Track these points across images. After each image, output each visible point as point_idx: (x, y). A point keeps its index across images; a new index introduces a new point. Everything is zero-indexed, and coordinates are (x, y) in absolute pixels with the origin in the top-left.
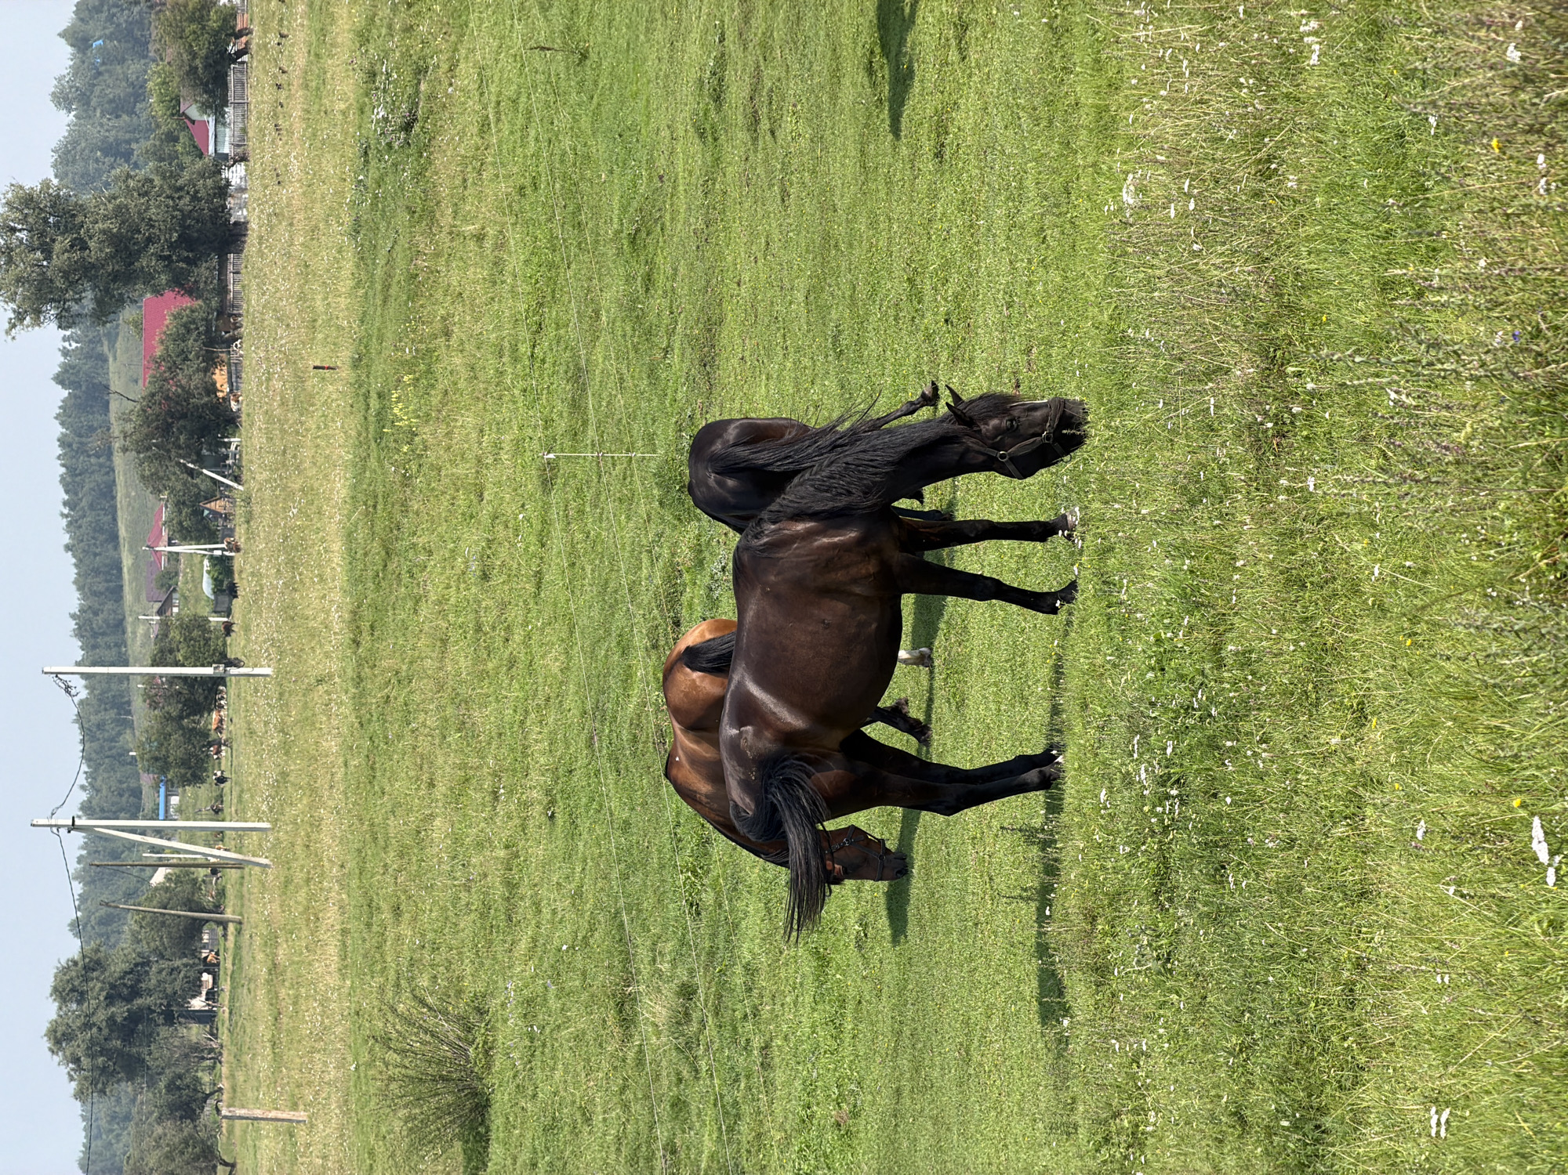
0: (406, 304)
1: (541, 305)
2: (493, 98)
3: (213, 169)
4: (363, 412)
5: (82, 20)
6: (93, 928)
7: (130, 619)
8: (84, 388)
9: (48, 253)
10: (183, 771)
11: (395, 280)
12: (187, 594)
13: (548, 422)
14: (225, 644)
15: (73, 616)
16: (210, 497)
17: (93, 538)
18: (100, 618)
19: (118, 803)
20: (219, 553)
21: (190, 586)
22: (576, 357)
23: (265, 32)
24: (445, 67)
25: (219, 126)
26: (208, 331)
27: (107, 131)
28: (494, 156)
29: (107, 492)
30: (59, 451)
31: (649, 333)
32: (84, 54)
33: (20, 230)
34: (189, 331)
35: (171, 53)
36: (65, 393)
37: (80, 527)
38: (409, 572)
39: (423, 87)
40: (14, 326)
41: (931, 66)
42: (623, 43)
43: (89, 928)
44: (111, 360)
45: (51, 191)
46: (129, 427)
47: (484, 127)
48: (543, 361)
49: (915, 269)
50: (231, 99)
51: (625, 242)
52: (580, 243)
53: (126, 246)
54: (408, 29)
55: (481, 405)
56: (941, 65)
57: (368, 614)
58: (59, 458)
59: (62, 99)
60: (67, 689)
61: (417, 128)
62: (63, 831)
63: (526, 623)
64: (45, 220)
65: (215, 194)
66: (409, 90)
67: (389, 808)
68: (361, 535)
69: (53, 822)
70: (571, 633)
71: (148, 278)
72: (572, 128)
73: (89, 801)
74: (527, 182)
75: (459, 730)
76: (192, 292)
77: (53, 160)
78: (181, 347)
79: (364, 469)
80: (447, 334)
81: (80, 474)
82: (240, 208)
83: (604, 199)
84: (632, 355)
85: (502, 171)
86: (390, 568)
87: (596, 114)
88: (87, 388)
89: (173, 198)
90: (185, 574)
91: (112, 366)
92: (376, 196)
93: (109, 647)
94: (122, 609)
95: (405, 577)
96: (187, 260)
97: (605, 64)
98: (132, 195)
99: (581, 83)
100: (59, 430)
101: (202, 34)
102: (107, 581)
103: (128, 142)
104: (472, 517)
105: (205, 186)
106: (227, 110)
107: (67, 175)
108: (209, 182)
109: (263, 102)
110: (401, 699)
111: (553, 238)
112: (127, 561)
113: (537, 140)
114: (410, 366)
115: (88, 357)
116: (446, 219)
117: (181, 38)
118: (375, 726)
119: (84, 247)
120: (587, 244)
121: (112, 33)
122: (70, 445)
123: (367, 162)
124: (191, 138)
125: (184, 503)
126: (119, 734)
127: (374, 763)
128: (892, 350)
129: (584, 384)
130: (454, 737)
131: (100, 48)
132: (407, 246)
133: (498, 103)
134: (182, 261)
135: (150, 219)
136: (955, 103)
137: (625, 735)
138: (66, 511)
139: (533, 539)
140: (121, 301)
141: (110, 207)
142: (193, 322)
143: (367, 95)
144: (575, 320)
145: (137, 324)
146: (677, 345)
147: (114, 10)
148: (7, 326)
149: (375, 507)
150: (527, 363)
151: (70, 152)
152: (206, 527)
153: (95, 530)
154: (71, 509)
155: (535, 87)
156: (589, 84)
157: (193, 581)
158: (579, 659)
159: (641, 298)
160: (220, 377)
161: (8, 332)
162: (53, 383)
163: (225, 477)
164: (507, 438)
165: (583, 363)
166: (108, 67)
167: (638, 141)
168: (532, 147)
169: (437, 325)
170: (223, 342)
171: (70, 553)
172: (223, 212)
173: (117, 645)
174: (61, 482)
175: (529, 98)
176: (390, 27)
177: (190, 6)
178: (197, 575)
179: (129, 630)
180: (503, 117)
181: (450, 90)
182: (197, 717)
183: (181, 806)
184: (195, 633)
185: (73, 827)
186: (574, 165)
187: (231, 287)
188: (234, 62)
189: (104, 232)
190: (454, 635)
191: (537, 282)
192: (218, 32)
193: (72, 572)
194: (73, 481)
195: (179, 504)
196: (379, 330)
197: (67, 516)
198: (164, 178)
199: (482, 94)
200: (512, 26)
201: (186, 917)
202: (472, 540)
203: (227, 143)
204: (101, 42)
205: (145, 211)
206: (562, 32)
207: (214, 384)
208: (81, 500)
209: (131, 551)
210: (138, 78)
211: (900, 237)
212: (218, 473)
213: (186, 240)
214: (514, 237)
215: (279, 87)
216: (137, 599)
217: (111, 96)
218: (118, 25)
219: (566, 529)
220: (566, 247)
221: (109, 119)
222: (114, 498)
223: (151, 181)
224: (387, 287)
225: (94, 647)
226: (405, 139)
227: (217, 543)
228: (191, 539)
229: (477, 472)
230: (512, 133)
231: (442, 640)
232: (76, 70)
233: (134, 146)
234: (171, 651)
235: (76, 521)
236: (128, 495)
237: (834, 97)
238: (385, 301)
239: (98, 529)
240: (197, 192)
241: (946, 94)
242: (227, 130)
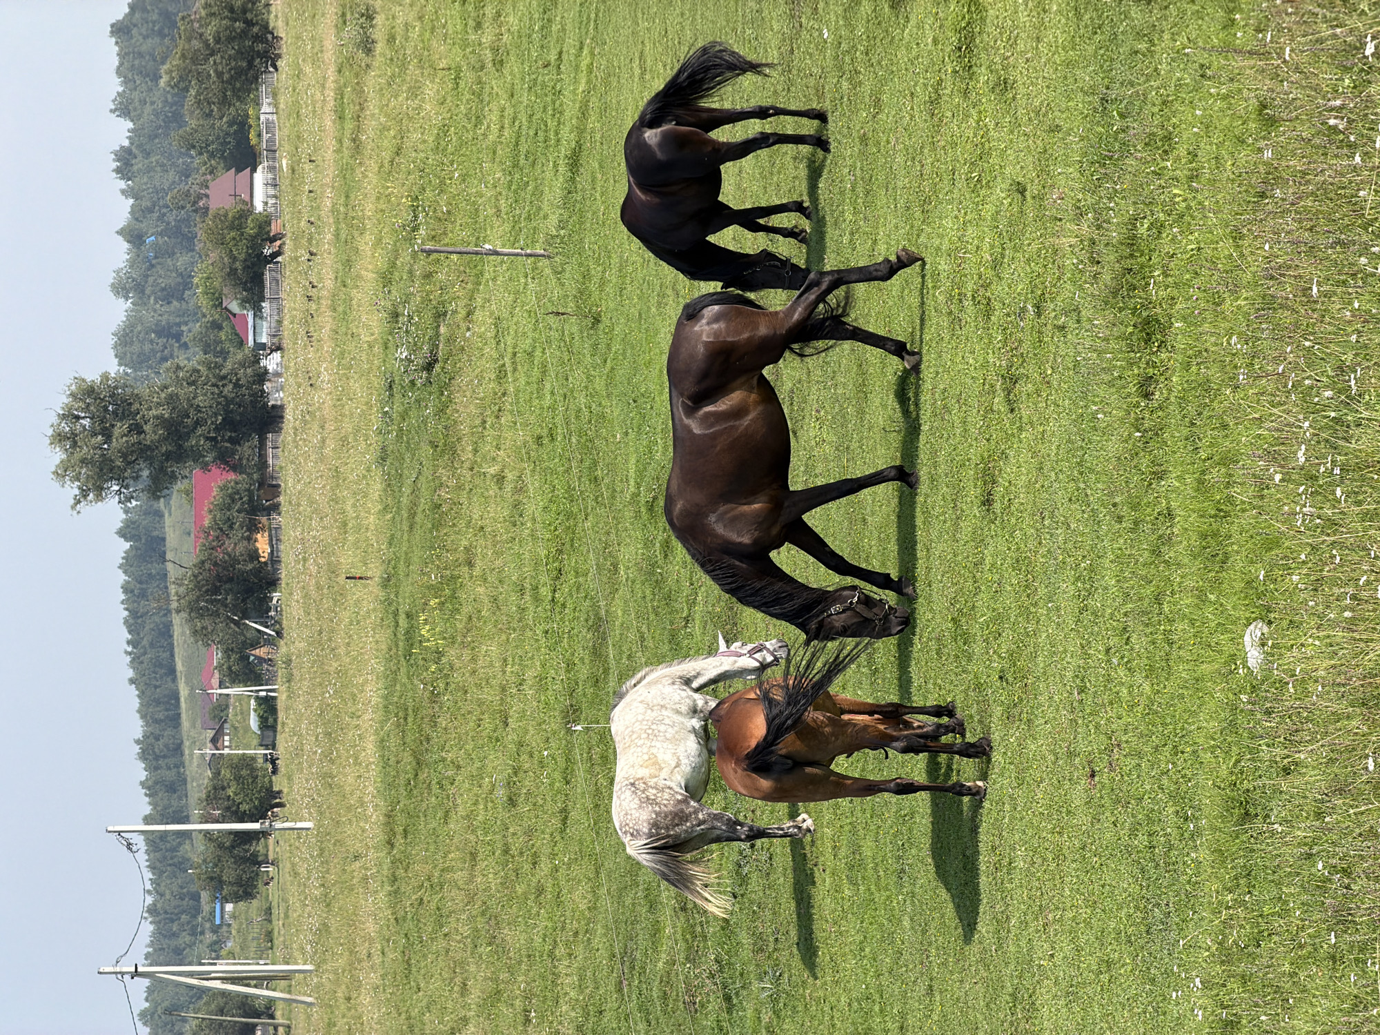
0: (431, 532)
1: (560, 552)
2: (510, 350)
3: (252, 359)
4: (392, 629)
5: (137, 219)
6: (160, 1017)
7: (187, 743)
8: (143, 541)
9: (108, 437)
10: (235, 889)
11: (420, 509)
12: (237, 725)
13: (570, 666)
14: (271, 782)
15: (138, 742)
16: (255, 644)
17: (154, 672)
18: (161, 742)
19: (179, 906)
20: (263, 694)
21: (239, 718)
22: (595, 606)
23: (296, 248)
24: (463, 313)
25: (257, 319)
26: (251, 500)
27: (160, 315)
28: (511, 404)
29: (165, 632)
30: (123, 597)
31: (668, 598)
32: (138, 248)
33: (83, 418)
34: (233, 501)
35: (214, 256)
36: (127, 545)
37: (142, 662)
38: (438, 783)
39: (443, 330)
40: (79, 502)
41: (975, 411)
42: (634, 312)
43: (156, 1017)
44: (167, 515)
45: (110, 382)
46: (182, 590)
47: (501, 374)
48: (564, 606)
49: (960, 610)
50: (267, 295)
51: (643, 509)
52: (597, 498)
53: (176, 430)
54: (428, 276)
55: (504, 637)
56: (986, 412)
57: (401, 819)
58: (122, 603)
59: (120, 289)
60: (129, 846)
61: (437, 368)
62: (127, 978)
63: (553, 855)
64: (106, 409)
65: (254, 381)
66: (430, 332)
67: (424, 1003)
68: (393, 742)
69: (118, 969)
70: (597, 873)
71: (197, 456)
72: (586, 387)
73: (154, 904)
74: (545, 432)
75: (490, 944)
76: (235, 468)
77: (113, 342)
78: (227, 516)
79: (395, 680)
80: (470, 564)
81: (141, 617)
82: (277, 391)
83: (619, 458)
84: (652, 617)
85: (519, 420)
86: (421, 777)
87: (610, 377)
88: (146, 540)
89: (217, 386)
90: (235, 707)
91: (168, 521)
92: (401, 430)
93: (169, 768)
94: (181, 734)
95: (435, 787)
96: (231, 440)
97: (617, 330)
98: (182, 384)
99: (595, 346)
100: (122, 577)
101: (241, 239)
102: (167, 710)
103: (179, 325)
104: (497, 740)
105: (245, 374)
106: (263, 304)
107: (125, 354)
108: (249, 371)
109: (295, 309)
110: (433, 905)
111: (570, 489)
112: (184, 692)
113: (552, 393)
114: (436, 590)
115: (146, 513)
116: (467, 455)
117: (222, 244)
118: (409, 924)
119: (140, 431)
120: (603, 498)
121: (162, 230)
122: (132, 591)
123: (392, 395)
124: (233, 328)
125: (232, 650)
126: (180, 844)
127: (410, 959)
128: (935, 684)
129: (604, 633)
130: (485, 950)
131: (155, 244)
132: (431, 478)
133: (515, 354)
134: (226, 441)
135: (198, 406)
136: (1003, 453)
137: (655, 994)
138: (130, 649)
139: (557, 775)
140: (173, 478)
141: (163, 395)
142: (238, 493)
143: (390, 334)
144: (593, 571)
145: (187, 493)
146: (697, 616)
147: (164, 210)
148: (72, 502)
149: (406, 719)
150: (548, 607)
151: (127, 334)
152: (252, 671)
153: (155, 666)
154: (134, 647)
155: (549, 342)
156: (602, 347)
157: (242, 713)
158: (606, 903)
159: (660, 562)
160: (263, 545)
161: (73, 507)
162: (116, 536)
163: (267, 627)
164: (529, 674)
165: (603, 613)
166: (159, 260)
167: (652, 408)
168: (548, 401)
169: (462, 557)
170: (264, 510)
171: (134, 686)
172: (262, 396)
173: (177, 766)
174: (124, 623)
175: (543, 353)
176: (411, 272)
177: (230, 215)
178: (245, 708)
179: (187, 752)
180: (519, 367)
181: (468, 334)
182: (247, 847)
183: (234, 913)
184: (244, 772)
185: (136, 974)
186: (590, 422)
187: (270, 462)
188: (269, 262)
189: (157, 417)
190: (482, 851)
191: (556, 529)
192: (255, 237)
193: (136, 703)
194: (135, 622)
195: (227, 652)
196: (406, 554)
197: (130, 653)
198: (209, 368)
199: (498, 343)
200: (526, 284)
201: (241, 1023)
202: (497, 765)
203: (264, 334)
204: (153, 238)
205: (194, 398)
206: (575, 297)
207: (257, 550)
208: (143, 638)
209: (187, 683)
210: (186, 269)
211: (943, 576)
212: (261, 624)
213: (229, 423)
214: (533, 484)
215: (310, 298)
216: (193, 726)
217: (163, 285)
218: (168, 224)
219: (590, 771)
220: (583, 499)
221: (162, 306)
222: (171, 636)
223: (198, 371)
224: (412, 515)
225: (156, 768)
226: (427, 378)
227: (262, 685)
228: (240, 682)
229: (502, 699)
230: (528, 383)
231: (471, 853)
232: (132, 263)
233: (184, 328)
234: (223, 788)
235: (139, 658)
236: (183, 634)
237: (861, 413)
238: (411, 527)
239: (158, 664)
240: (238, 380)
241: (993, 443)
242: (264, 323)
